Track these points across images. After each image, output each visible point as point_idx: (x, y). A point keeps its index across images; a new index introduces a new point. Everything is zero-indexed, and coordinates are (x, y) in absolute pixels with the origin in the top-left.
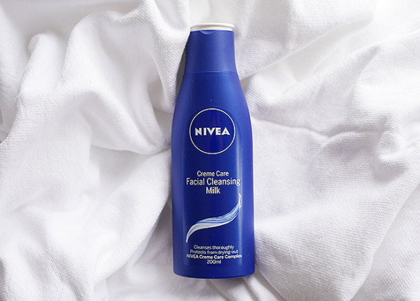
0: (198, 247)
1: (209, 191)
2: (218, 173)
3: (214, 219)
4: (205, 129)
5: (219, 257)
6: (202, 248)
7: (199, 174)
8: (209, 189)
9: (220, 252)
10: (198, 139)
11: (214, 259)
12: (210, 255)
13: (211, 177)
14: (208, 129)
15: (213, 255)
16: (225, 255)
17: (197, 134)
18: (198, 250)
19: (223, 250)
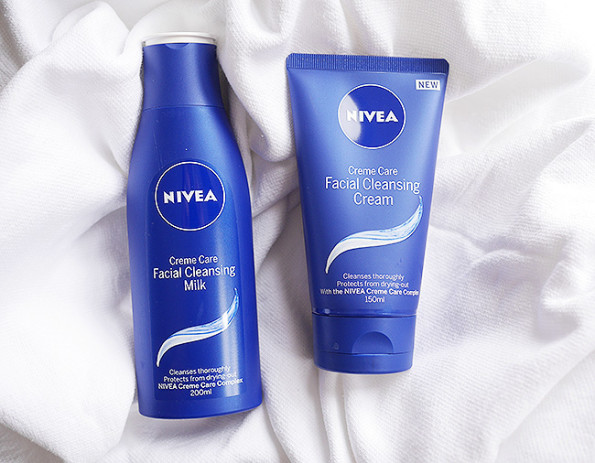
0: (176, 373)
1: (189, 286)
2: (203, 259)
3: (199, 328)
4: (179, 193)
5: (208, 385)
6: (182, 373)
7: (173, 261)
8: (189, 283)
9: (209, 378)
10: (169, 209)
11: (200, 388)
12: (195, 383)
13: (191, 265)
14: (184, 193)
15: (199, 383)
16: (216, 381)
17: (166, 202)
18: (177, 376)
19: (214, 374)
